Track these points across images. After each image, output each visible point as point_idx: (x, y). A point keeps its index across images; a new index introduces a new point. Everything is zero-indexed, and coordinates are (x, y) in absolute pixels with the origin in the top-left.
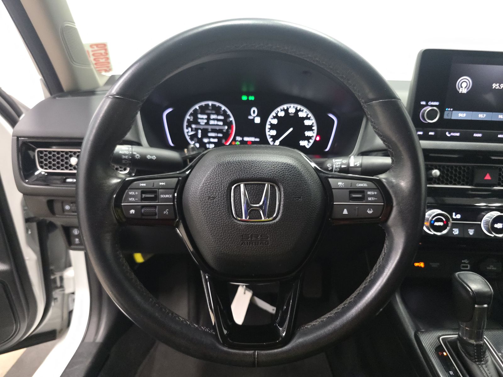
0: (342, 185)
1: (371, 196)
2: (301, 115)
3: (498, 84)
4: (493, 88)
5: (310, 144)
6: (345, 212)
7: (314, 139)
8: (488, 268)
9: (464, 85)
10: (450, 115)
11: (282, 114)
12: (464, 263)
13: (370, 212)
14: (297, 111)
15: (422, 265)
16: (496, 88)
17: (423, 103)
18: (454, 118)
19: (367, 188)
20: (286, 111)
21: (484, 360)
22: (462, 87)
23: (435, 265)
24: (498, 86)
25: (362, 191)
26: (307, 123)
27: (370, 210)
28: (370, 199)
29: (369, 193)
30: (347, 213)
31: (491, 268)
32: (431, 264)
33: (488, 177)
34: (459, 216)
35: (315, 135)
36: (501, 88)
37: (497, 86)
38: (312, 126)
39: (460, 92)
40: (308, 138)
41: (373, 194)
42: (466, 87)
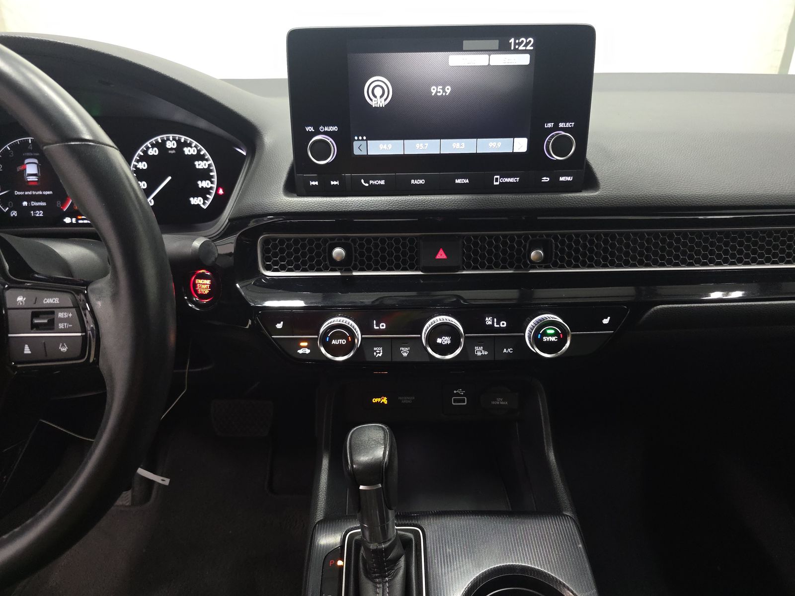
0: (22, 302)
1: (63, 320)
2: (187, 151)
3: (441, 87)
4: (433, 95)
5: (208, 203)
6: (27, 350)
7: (213, 192)
8: (493, 403)
9: (378, 92)
10: (363, 148)
11: (154, 152)
12: (458, 395)
13: (64, 349)
14: (181, 145)
15: (385, 400)
16: (439, 94)
17: (310, 129)
18: (371, 152)
19: (59, 306)
20: (161, 146)
21: (389, 575)
22: (375, 97)
23: (406, 400)
24: (441, 91)
25: (50, 312)
26: (200, 165)
27: (63, 345)
28: (61, 326)
29: (61, 315)
30: (30, 352)
31: (498, 403)
32: (400, 398)
33: (441, 255)
34: (383, 326)
35: (215, 186)
36: (447, 94)
37: (438, 91)
38: (209, 170)
39: (374, 106)
40: (204, 192)
41: (66, 316)
42: (381, 97)
